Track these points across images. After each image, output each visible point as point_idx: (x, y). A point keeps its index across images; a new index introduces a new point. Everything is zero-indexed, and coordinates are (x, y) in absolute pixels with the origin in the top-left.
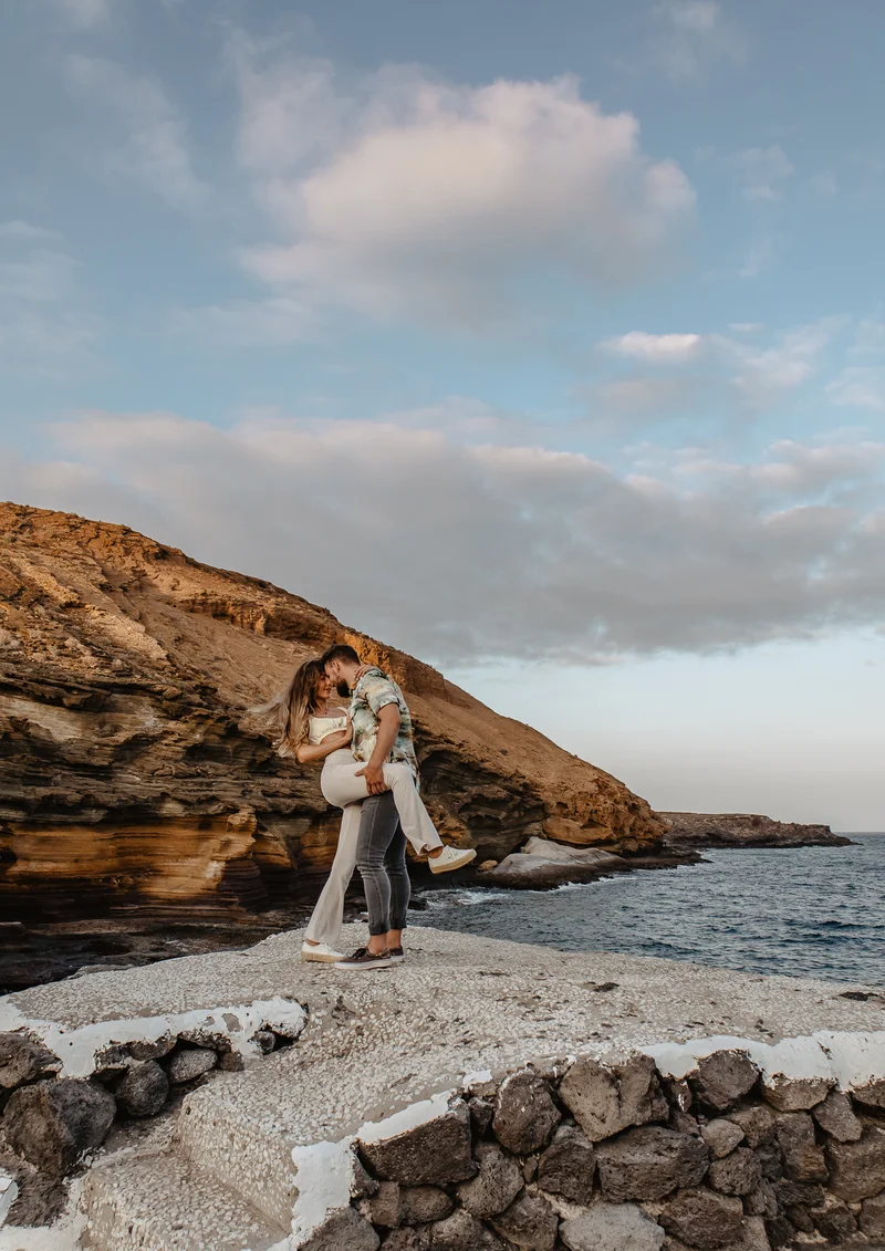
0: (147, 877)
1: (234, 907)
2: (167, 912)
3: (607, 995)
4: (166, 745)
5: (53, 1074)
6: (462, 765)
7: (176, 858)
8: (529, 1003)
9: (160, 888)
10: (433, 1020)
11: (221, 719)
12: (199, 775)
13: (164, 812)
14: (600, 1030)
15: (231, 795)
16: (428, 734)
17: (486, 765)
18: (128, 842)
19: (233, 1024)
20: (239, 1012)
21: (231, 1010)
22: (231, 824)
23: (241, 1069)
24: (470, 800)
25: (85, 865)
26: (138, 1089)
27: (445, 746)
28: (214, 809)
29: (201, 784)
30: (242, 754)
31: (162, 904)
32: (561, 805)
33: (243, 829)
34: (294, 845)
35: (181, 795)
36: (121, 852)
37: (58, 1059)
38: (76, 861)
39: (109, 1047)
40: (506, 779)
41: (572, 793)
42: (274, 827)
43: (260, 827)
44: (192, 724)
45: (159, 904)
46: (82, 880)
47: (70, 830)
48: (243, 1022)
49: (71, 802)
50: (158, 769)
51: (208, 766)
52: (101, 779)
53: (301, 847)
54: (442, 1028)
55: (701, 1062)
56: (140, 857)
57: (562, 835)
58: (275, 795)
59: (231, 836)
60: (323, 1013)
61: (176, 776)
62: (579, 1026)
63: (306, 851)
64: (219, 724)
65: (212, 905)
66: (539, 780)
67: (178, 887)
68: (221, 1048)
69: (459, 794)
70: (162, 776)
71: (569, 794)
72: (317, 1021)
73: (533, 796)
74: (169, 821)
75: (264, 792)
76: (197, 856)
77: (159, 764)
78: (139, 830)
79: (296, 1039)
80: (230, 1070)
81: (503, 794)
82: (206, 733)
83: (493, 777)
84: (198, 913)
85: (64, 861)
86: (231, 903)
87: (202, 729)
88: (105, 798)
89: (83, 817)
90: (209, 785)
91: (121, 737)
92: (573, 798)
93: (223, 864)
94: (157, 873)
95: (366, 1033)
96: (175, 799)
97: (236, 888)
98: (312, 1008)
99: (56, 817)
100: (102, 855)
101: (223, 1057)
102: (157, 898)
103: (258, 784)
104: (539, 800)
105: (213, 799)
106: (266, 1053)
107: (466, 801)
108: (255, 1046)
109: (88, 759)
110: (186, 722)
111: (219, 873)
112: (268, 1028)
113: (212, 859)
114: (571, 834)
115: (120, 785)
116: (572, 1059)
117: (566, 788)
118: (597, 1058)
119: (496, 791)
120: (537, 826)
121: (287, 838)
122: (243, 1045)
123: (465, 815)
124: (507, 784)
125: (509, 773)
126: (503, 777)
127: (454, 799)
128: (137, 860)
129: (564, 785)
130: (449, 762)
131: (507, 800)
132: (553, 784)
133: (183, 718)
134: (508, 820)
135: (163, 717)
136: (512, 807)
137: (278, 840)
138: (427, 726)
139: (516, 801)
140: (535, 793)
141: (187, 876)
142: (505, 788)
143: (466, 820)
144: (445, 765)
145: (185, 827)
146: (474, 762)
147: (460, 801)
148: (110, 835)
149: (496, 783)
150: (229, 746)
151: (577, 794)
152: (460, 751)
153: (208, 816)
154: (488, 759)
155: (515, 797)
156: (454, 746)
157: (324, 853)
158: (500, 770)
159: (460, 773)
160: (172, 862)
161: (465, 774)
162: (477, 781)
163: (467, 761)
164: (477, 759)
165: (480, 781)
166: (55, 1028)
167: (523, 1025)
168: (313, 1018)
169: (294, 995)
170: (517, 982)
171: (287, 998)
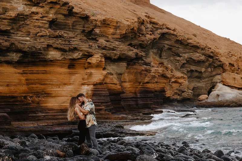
0: (44, 97)
1: (103, 112)
2: (60, 117)
4: (37, 20)
6: (177, 41)
7: (59, 86)
9: (52, 103)
13: (50, 57)
16: (157, 24)
17: (190, 41)
18: (31, 76)
22: (89, 63)
24: (185, 62)
25: (12, 88)
27: (167, 31)
28: (76, 55)
30: (77, 27)
31: (56, 112)
32: (231, 65)
33: (98, 66)
34: (120, 79)
35: (55, 45)
36: (28, 82)
38: (8, 86)
40: (202, 49)
41: (236, 58)
42: (109, 68)
44: (47, 8)
45: (55, 113)
47: (2, 66)
49: (5, 47)
50: (39, 32)
51: (63, 32)
56: (38, 85)
57: (232, 83)
61: (50, 37)
64: (63, 8)
66: (217, 51)
67: (64, 103)
69: (178, 58)
70: (42, 36)
71: (234, 59)
73: (217, 59)
74: (52, 62)
76: (70, 84)
77: (37, 30)
78: (35, 69)
81: (203, 58)
82: (56, 13)
83: (196, 48)
85: (1, 86)
87: (53, 11)
89: (9, 58)
90: (69, 42)
91: (11, 14)
92: (237, 61)
94: (48, 95)
97: (101, 101)
100: (20, 84)
102: (52, 110)
104: (220, 61)
107: (183, 62)
110: (43, 7)
111: (90, 92)
113: (83, 84)
114: (236, 82)
117: (232, 55)
119: (197, 56)
120: (219, 77)
121: (117, 74)
123: (185, 70)
124: (203, 52)
125: (203, 46)
126: (201, 48)
127: (176, 61)
128: (37, 87)
129: (231, 53)
130: (169, 40)
131: (205, 61)
132: (225, 52)
133: (41, 4)
134: (206, 73)
135: (28, 5)
136: (208, 65)
137: (112, 75)
138: (154, 19)
139: (210, 61)
140: (217, 58)
141: (67, 96)
142: (203, 54)
143: (186, 73)
144: (168, 42)
145: (62, 67)
146: (184, 39)
147: (180, 62)
148: (20, 71)
149: (197, 52)
150: (69, 22)
151: (239, 58)
152: (175, 33)
153: (74, 60)
154: (190, 38)
155: (209, 59)
156: (171, 31)
157: (129, 86)
158: (198, 44)
159: (177, 46)
160: (57, 88)
161: (180, 47)
162: (186, 51)
163: (181, 39)
164: (185, 38)
165: (188, 51)
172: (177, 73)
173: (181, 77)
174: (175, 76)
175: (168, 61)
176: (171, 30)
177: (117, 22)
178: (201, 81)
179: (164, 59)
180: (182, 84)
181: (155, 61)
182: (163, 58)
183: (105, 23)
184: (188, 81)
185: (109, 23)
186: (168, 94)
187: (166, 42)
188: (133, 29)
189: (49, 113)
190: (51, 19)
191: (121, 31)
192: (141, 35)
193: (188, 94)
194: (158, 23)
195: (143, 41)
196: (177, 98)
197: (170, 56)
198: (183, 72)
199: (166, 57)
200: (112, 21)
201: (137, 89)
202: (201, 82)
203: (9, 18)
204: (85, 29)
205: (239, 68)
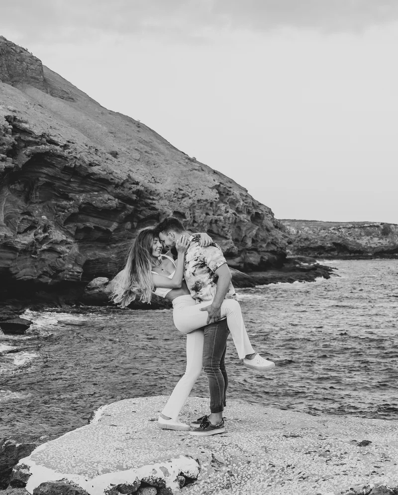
3: (367, 448)
6: (67, 170)
10: (274, 466)
14: (376, 470)
16: (28, 133)
17: (95, 169)
19: (166, 473)
20: (167, 465)
21: (162, 464)
24: (77, 210)
27: (47, 147)
32: (178, 215)
39: (111, 487)
40: (117, 186)
41: (191, 201)
48: (170, 471)
54: (283, 470)
60: (207, 464)
66: (153, 187)
68: (160, 486)
69: (64, 203)
71: (186, 202)
72: (206, 469)
73: (147, 205)
79: (196, 479)
81: (114, 203)
83: (103, 183)
92: (192, 207)
95: (236, 475)
98: (201, 462)
101: (161, 490)
104: (154, 209)
106: (181, 487)
107: (72, 210)
108: (177, 484)
112: (181, 474)
116: (372, 486)
117: (184, 196)
118: (385, 485)
119: (107, 199)
122: (172, 484)
123: (72, 227)
124: (118, 191)
125: (121, 179)
126: (114, 183)
127: (59, 209)
129: (182, 192)
130: (52, 166)
131: (119, 209)
132: (169, 191)
134: (120, 231)
136: (124, 217)
138: (26, 122)
139: (128, 210)
140: (150, 201)
142: (117, 196)
143: (73, 233)
144: (48, 169)
146: (81, 165)
147: (66, 211)
149: (106, 190)
151: (196, 202)
152: (65, 153)
154: (97, 162)
155: (128, 206)
156: (58, 148)
158: (110, 175)
159: (66, 179)
161: (72, 180)
162: (85, 188)
163: (74, 165)
164: (85, 162)
165: (88, 187)
166: (82, 477)
167: (330, 468)
168: (202, 467)
169: (190, 454)
170: (309, 441)
171: (187, 456)
172: (56, 234)
173: (62, 242)
174: (50, 239)
175: (44, 207)
176: (58, 145)
178: (109, 247)
179: (36, 203)
180: (62, 256)
181: (14, 208)
182: (35, 201)
184: (80, 248)
186: (27, 275)
187: (45, 170)
193: (71, 275)
194: (32, 132)
196: (47, 283)
197: (49, 199)
198: (68, 232)
199: (40, 200)
202: (108, 250)
205: (194, 222)
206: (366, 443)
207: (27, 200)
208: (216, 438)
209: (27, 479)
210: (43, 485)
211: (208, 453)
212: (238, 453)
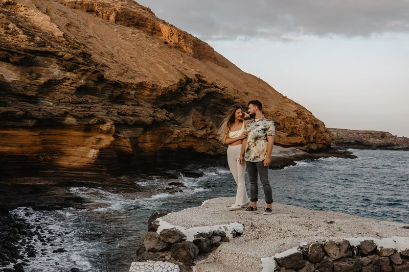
0: (57, 156)
1: (104, 174)
2: (69, 174)
3: (332, 224)
4: (66, 85)
5: (185, 240)
6: (223, 100)
7: (73, 147)
8: (309, 226)
9: (64, 162)
10: (282, 230)
11: (95, 72)
12: (84, 103)
13: (66, 122)
14: (333, 234)
15: (101, 114)
17: (237, 100)
18: (48, 137)
19: (226, 229)
20: (227, 226)
21: (225, 225)
22: (101, 130)
23: (229, 241)
25: (25, 149)
26: (205, 245)
27: (214, 89)
28: (92, 121)
29: (85, 107)
30: (106, 92)
31: (66, 170)
33: (108, 132)
34: (134, 141)
35: (75, 113)
36: (44, 142)
37: (186, 236)
38: (21, 146)
39: (198, 234)
41: (283, 117)
42: (124, 132)
43: (117, 132)
44: (79, 74)
46: (24, 156)
47: (17, 130)
48: (229, 228)
49: (18, 115)
50: (62, 99)
51: (88, 98)
52: (31, 103)
53: (138, 142)
54: (286, 232)
55: (361, 242)
56: (54, 145)
58: (124, 114)
59: (102, 136)
60: (248, 227)
61: (72, 103)
62: (326, 233)
63: (140, 145)
64: (94, 75)
65: (92, 172)
67: (74, 162)
68: (223, 235)
70: (64, 102)
71: (281, 118)
74: (69, 127)
75: (118, 113)
76: (83, 146)
77: (62, 96)
78: (53, 131)
79: (242, 234)
80: (225, 241)
82: (87, 79)
84: (85, 176)
85: (15, 146)
86: (103, 171)
87: (85, 77)
88: (36, 114)
89: (24, 124)
90: (90, 108)
91: (42, 80)
92: (283, 120)
93: (98, 151)
94: (62, 154)
95: (262, 233)
96: (72, 115)
97: (105, 163)
98: (245, 225)
99: (11, 123)
100: (34, 144)
101: (224, 238)
102: (63, 167)
103: (116, 108)
105: (92, 116)
106: (234, 237)
108: (232, 235)
109: (25, 92)
110: (76, 73)
111: (96, 155)
112: (234, 231)
113: (92, 148)
114: (281, 139)
115: (43, 107)
116: (327, 240)
117: (280, 115)
118: (334, 240)
121: (131, 138)
122: (229, 235)
128: (52, 147)
129: (279, 113)
130: (216, 98)
133: (74, 71)
135: (64, 70)
137: (126, 139)
138: (205, 77)
141: (78, 156)
145: (77, 130)
146: (230, 98)
148: (38, 133)
150: (99, 87)
151: (286, 118)
152: (223, 93)
153: (89, 125)
154: (238, 97)
156: (219, 90)
157: (149, 146)
159: (222, 105)
160: (71, 148)
161: (225, 105)
163: (226, 98)
164: (232, 97)
166: (183, 228)
167: (310, 232)
168: (246, 228)
169: (240, 221)
170: (302, 220)
171: (238, 222)
174: (213, 133)
175: (211, 118)
176: (219, 88)
177: (153, 85)
179: (208, 115)
181: (197, 118)
183: (141, 86)
185: (145, 85)
187: (213, 100)
188: (171, 91)
189: (59, 170)
190: (79, 86)
191: (157, 93)
192: (183, 94)
194: (207, 82)
195: (181, 102)
196: (211, 154)
197: (214, 114)
200: (148, 85)
201: (158, 149)
203: (38, 84)
204: (114, 94)
205: (284, 127)
206: (332, 222)
207: (203, 114)
208: (256, 216)
209: (157, 228)
210: (164, 230)
211: (250, 222)
212: (265, 223)
